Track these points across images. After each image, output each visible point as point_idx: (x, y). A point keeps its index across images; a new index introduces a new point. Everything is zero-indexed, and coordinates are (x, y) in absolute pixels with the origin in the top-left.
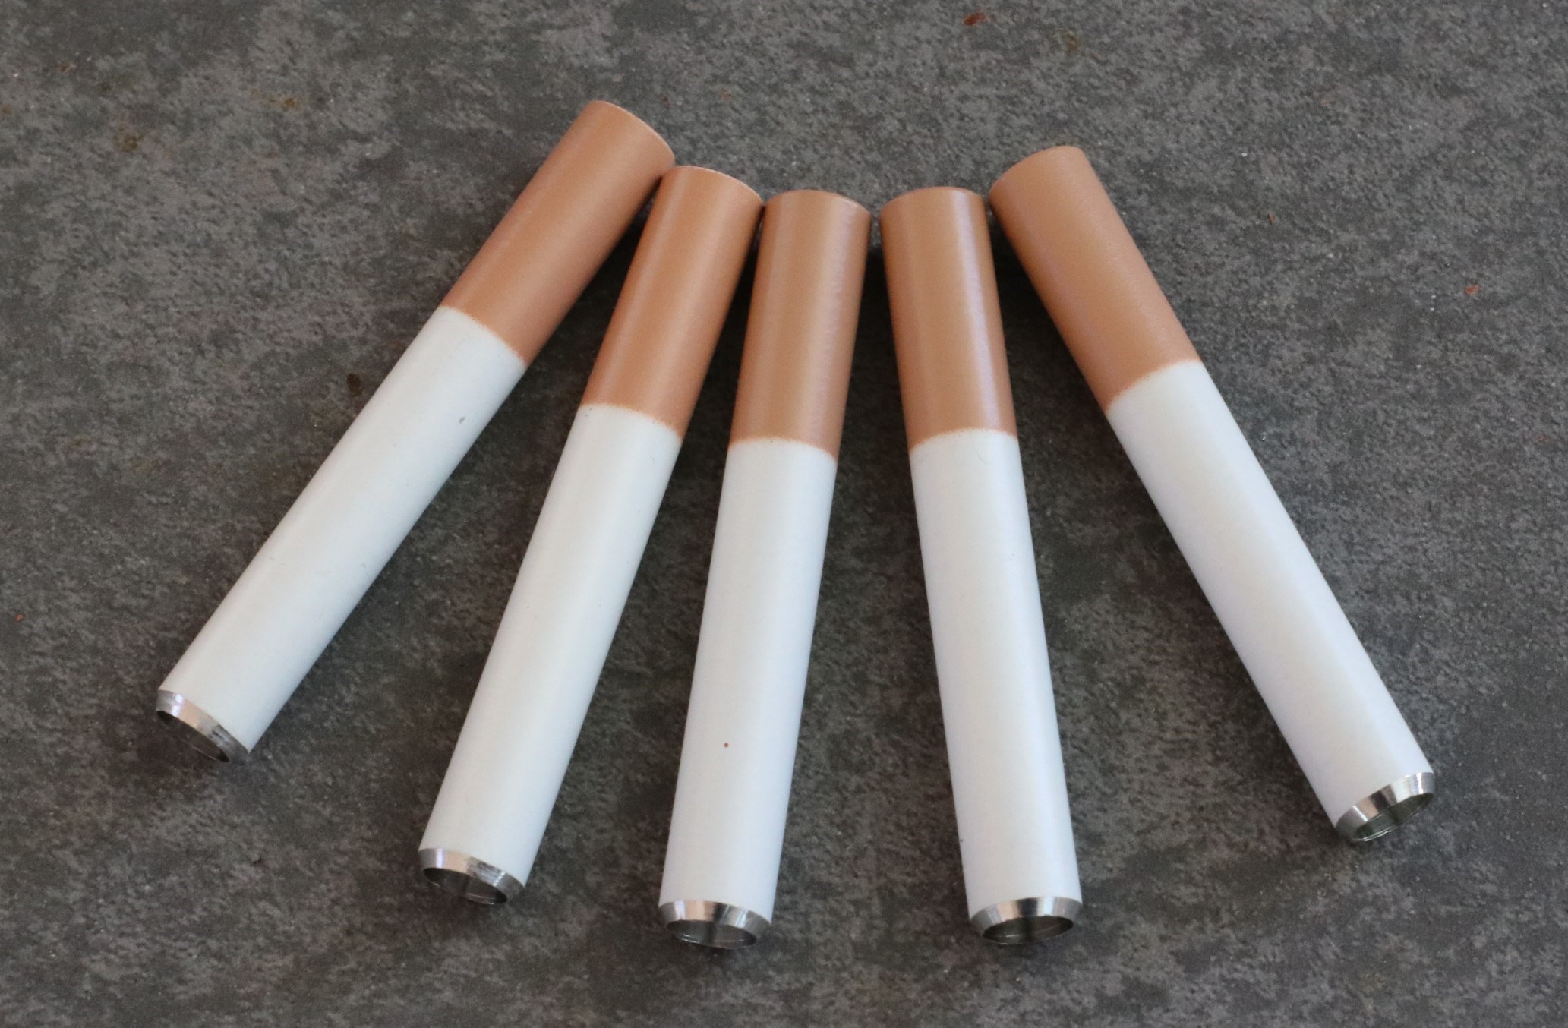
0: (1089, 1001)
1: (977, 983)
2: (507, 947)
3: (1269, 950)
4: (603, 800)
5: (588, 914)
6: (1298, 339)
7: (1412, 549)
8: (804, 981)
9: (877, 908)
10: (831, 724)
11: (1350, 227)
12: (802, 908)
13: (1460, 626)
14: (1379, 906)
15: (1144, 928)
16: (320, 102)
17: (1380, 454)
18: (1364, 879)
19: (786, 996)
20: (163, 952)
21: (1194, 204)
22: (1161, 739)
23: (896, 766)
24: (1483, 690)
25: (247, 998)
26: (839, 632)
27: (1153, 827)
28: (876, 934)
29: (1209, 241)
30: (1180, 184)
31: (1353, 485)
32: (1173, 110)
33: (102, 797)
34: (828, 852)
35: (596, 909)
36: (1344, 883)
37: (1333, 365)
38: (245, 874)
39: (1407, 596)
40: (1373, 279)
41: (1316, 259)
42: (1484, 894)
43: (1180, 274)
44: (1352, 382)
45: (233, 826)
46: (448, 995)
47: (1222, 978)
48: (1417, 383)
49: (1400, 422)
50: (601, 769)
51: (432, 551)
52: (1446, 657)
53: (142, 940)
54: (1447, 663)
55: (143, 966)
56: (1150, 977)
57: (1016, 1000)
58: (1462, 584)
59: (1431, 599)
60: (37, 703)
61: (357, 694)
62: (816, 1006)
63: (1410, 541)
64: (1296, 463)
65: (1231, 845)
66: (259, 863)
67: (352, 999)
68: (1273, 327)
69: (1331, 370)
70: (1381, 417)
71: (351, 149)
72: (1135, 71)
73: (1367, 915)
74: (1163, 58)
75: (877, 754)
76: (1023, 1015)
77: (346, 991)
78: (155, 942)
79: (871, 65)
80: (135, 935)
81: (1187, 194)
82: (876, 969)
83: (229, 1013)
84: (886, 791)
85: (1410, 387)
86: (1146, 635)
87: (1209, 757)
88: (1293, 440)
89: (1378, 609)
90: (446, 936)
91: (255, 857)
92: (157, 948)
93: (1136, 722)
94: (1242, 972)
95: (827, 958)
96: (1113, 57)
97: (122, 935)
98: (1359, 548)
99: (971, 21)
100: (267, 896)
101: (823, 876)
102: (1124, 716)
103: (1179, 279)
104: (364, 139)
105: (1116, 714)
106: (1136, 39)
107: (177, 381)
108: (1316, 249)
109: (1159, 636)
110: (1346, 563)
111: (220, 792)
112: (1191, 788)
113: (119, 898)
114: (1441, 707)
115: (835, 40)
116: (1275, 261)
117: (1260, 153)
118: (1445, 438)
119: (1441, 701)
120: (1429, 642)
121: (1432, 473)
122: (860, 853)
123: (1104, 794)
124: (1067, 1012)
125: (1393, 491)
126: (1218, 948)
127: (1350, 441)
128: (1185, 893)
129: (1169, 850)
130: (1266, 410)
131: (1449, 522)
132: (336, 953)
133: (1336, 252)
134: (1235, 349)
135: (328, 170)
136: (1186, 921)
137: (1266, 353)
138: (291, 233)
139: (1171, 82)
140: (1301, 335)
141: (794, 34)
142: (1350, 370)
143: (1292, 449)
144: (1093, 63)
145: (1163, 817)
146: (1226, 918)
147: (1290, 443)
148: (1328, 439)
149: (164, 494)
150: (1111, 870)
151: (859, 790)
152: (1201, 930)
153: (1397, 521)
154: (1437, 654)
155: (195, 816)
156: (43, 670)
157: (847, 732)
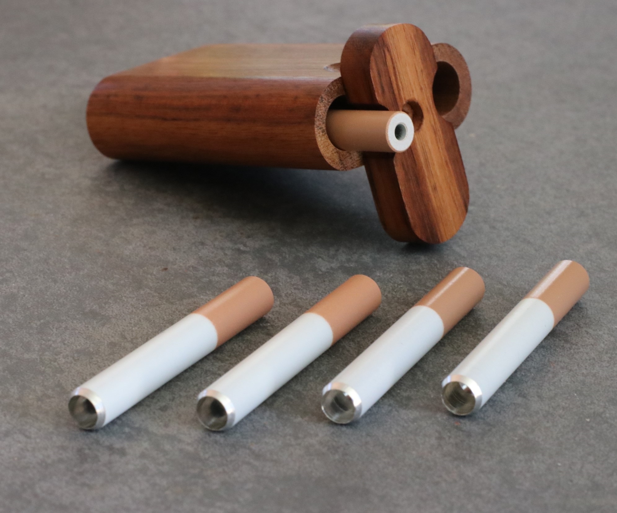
4: (76, 347)
7: (347, 444)
35: (38, 357)
51: (125, 297)
62: (48, 401)
85: (406, 425)
128: (167, 447)
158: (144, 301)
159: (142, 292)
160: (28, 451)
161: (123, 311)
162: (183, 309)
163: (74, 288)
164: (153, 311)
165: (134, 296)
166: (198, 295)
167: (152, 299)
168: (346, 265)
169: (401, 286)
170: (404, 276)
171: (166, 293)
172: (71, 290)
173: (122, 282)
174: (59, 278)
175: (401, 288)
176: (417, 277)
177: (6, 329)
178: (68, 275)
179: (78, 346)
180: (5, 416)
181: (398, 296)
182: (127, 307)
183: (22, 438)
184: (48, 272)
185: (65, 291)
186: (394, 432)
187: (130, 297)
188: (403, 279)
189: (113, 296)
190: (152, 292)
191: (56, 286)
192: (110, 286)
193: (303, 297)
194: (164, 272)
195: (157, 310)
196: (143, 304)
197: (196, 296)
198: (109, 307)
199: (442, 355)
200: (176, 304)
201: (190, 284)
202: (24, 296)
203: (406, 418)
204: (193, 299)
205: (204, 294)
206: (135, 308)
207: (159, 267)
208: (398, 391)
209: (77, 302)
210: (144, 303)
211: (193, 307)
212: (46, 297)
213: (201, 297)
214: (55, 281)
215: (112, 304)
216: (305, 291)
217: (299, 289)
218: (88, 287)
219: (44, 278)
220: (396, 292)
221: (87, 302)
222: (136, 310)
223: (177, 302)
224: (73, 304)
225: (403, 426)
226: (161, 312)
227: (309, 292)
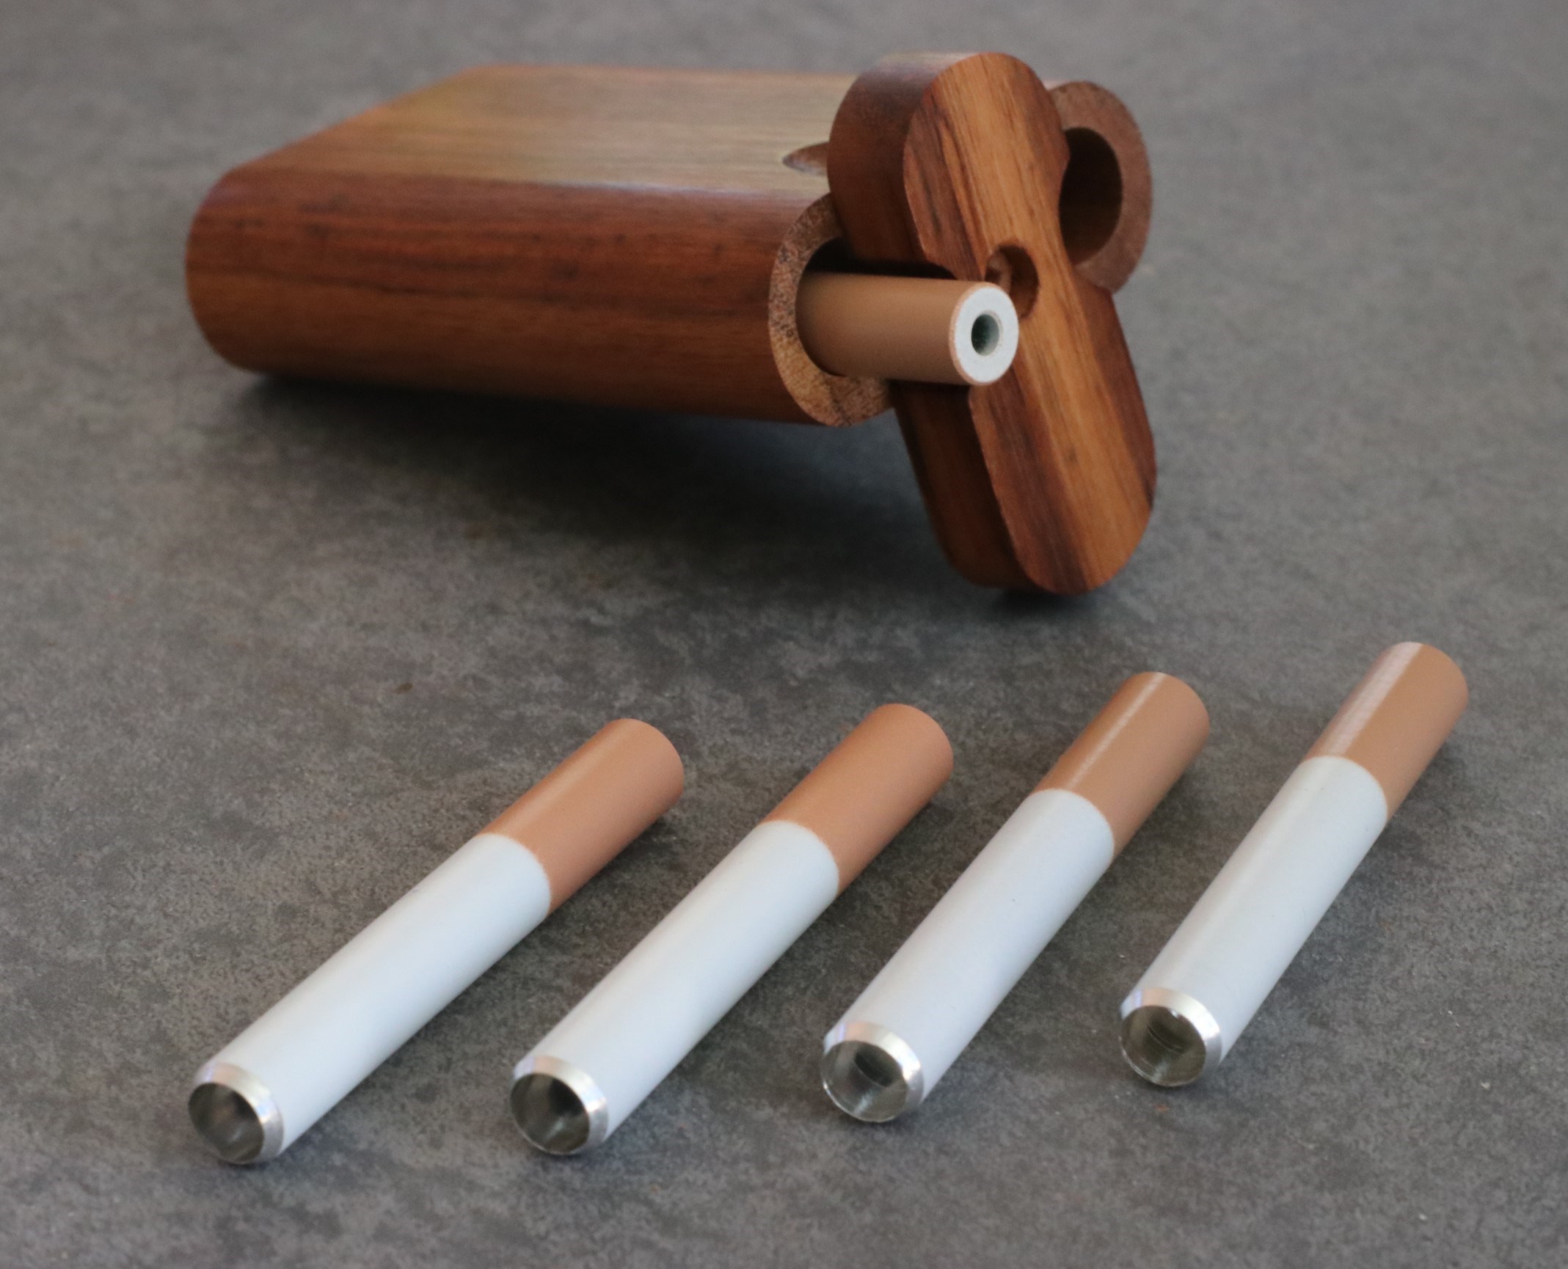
158: (359, 781)
159: (352, 756)
160: (93, 1230)
161: (308, 813)
162: (456, 801)
163: (182, 751)
164: (383, 811)
165: (331, 768)
166: (492, 759)
167: (377, 775)
168: (856, 657)
169: (999, 715)
170: (1002, 685)
171: (412, 758)
172: (173, 759)
173: (299, 729)
174: (141, 722)
175: (997, 719)
176: (1037, 687)
177: (17, 878)
178: (162, 713)
179: (201, 920)
180: (30, 1131)
181: (992, 744)
182: (318, 802)
183: (76, 1194)
184: (114, 706)
185: (157, 760)
186: (1005, 1139)
187: (323, 772)
188: (1002, 694)
189: (279, 771)
190: (377, 755)
191: (136, 746)
192: (271, 742)
193: (755, 755)
194: (402, 697)
195: (391, 807)
196: (354, 789)
197: (486, 762)
198: (271, 803)
199: (1113, 911)
200: (439, 788)
201: (470, 729)
202: (57, 778)
203: (1032, 1097)
204: (479, 772)
205: (508, 756)
206: (336, 803)
207: (391, 681)
208: (1009, 1020)
209: (191, 790)
210: (358, 788)
211: (481, 795)
212: (113, 779)
213: (501, 765)
214: (131, 732)
215: (278, 795)
216: (757, 736)
217: (743, 733)
218: (216, 748)
219: (104, 723)
220: (985, 732)
221: (215, 790)
222: (340, 811)
223: (442, 783)
224: (182, 797)
225: (1028, 1122)
226: (404, 812)
227: (769, 741)
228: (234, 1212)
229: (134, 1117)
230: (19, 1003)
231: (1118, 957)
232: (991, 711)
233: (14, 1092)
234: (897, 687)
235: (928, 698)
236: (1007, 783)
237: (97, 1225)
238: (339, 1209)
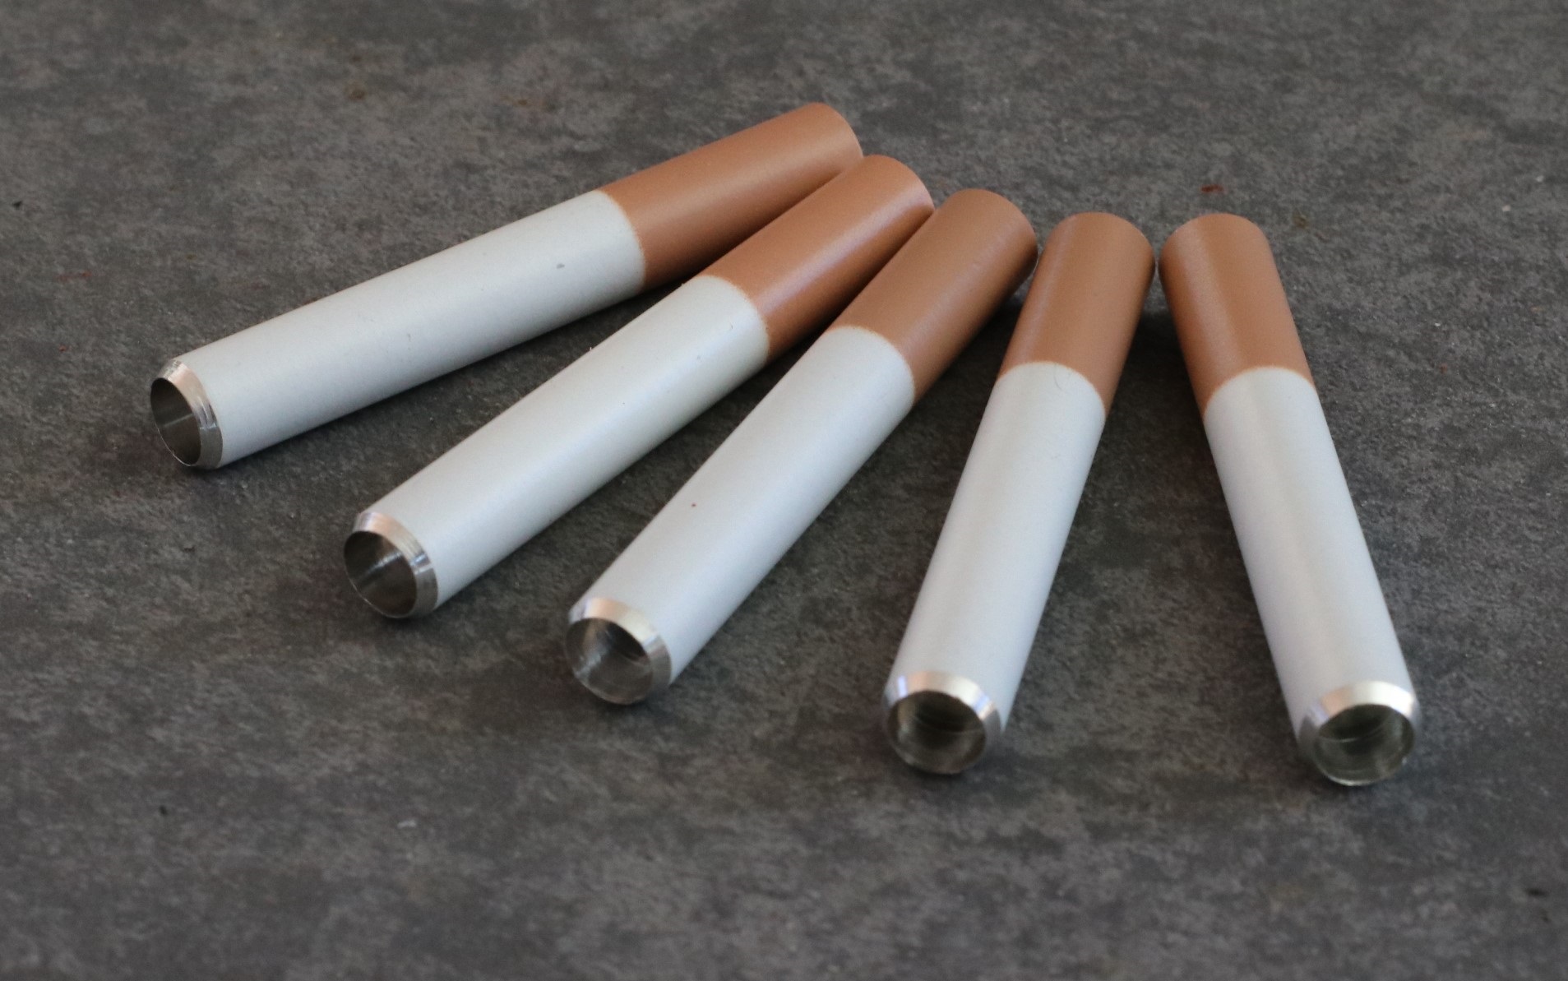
0: (978, 834)
1: (868, 794)
2: (400, 660)
3: (1187, 842)
5: (495, 657)
6: (1432, 450)
8: (688, 751)
9: (792, 720)
10: (815, 590)
11: (1522, 392)
12: (715, 702)
13: (1507, 672)
14: (1321, 839)
15: (1063, 797)
16: (552, 107)
17: (1478, 542)
18: (1315, 818)
19: (663, 758)
20: (58, 586)
21: (1370, 344)
22: (1151, 676)
23: (867, 632)
24: (1510, 720)
25: (121, 634)
26: (859, 534)
27: (1111, 732)
28: (781, 737)
29: (1372, 369)
30: (1363, 329)
31: (1439, 555)
32: (1380, 284)
33: (65, 476)
34: (765, 673)
36: (1294, 815)
37: (1459, 474)
38: (171, 554)
39: (1460, 640)
40: (1529, 429)
41: (1473, 405)
42: (1440, 858)
43: (1332, 383)
44: (1473, 490)
45: (180, 522)
46: (321, 678)
47: (1129, 851)
48: (1540, 504)
49: (1509, 526)
50: (566, 567)
52: (1480, 688)
53: (43, 573)
54: (1479, 693)
55: (32, 591)
56: (1052, 831)
57: (901, 815)
58: (1522, 645)
59: (1485, 647)
60: (41, 405)
61: (356, 467)
63: (1483, 604)
64: (1389, 529)
65: (1186, 762)
66: (192, 551)
67: (223, 659)
68: (1410, 437)
69: (1457, 478)
70: (1492, 517)
71: (564, 142)
72: (1354, 252)
73: (1306, 844)
74: (1387, 250)
75: (851, 620)
76: (903, 828)
77: (220, 650)
78: (55, 577)
79: (1094, 195)
80: (38, 569)
81: (1367, 337)
82: (767, 761)
83: (95, 639)
84: (847, 646)
86: (1170, 604)
87: (1196, 698)
88: (1393, 512)
89: (1425, 640)
90: (343, 638)
91: (189, 545)
92: (54, 581)
93: (1130, 658)
94: (1152, 852)
95: (722, 742)
96: (1337, 240)
97: (25, 565)
98: (1425, 597)
99: (1208, 189)
100: (185, 574)
101: (750, 686)
102: (1120, 652)
103: (1330, 387)
104: (577, 137)
105: (1113, 648)
106: (1367, 233)
107: (309, 240)
108: (1478, 398)
109: (1185, 608)
110: (1406, 603)
111: (180, 497)
112: (1166, 715)
113: (37, 542)
114: (1459, 721)
115: (1069, 174)
116: (1434, 398)
117: (1454, 327)
118: (1552, 546)
119: (1460, 715)
120: (1469, 675)
121: (1526, 565)
122: (797, 681)
123: (1071, 699)
124: (950, 836)
125: (1481, 568)
126: (1136, 830)
127: (1452, 526)
129: (1120, 751)
130: (1375, 488)
131: (1530, 602)
132: (226, 625)
133: (1499, 405)
134: (1364, 442)
135: (532, 148)
136: (1112, 803)
137: (1395, 451)
138: (474, 178)
139: (1388, 266)
140: (1435, 448)
141: (1029, 163)
142: (1475, 481)
143: (1390, 519)
144: (1316, 240)
145: (1124, 728)
146: (1153, 810)
147: (1389, 514)
148: (1430, 520)
149: (251, 305)
150: (1049, 751)
151: (820, 639)
152: (1124, 813)
153: (1474, 588)
154: (1471, 684)
155: (148, 507)
156: (64, 386)
157: (830, 599)
228: (940, 865)
229: (729, 808)
230: (483, 734)
231: (1435, 327)
232: (1056, 121)
233: (586, 827)
234: (941, 125)
235: (982, 127)
236: (1149, 190)
237: (827, 926)
238: (1032, 825)
